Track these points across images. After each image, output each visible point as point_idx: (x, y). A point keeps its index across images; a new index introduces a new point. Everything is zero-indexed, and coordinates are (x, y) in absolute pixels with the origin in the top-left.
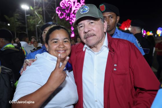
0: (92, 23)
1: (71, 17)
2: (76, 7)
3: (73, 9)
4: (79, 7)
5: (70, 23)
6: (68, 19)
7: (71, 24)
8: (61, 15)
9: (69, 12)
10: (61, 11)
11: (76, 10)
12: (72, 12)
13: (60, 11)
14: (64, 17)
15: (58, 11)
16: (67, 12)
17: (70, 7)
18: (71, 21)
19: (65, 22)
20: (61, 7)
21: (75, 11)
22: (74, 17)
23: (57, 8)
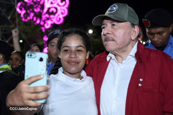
0: (114, 25)
1: (43, 19)
2: (52, 3)
3: (47, 5)
4: (57, 3)
5: (42, 30)
6: (38, 22)
7: (44, 31)
8: (26, 16)
9: (39, 10)
10: (25, 9)
11: (52, 7)
12: (45, 10)
13: (23, 9)
14: (30, 20)
15: (21, 9)
16: (36, 10)
17: (41, 3)
18: (43, 26)
19: (32, 27)
20: (26, 3)
21: (49, 9)
22: (48, 19)
23: (19, 4)
